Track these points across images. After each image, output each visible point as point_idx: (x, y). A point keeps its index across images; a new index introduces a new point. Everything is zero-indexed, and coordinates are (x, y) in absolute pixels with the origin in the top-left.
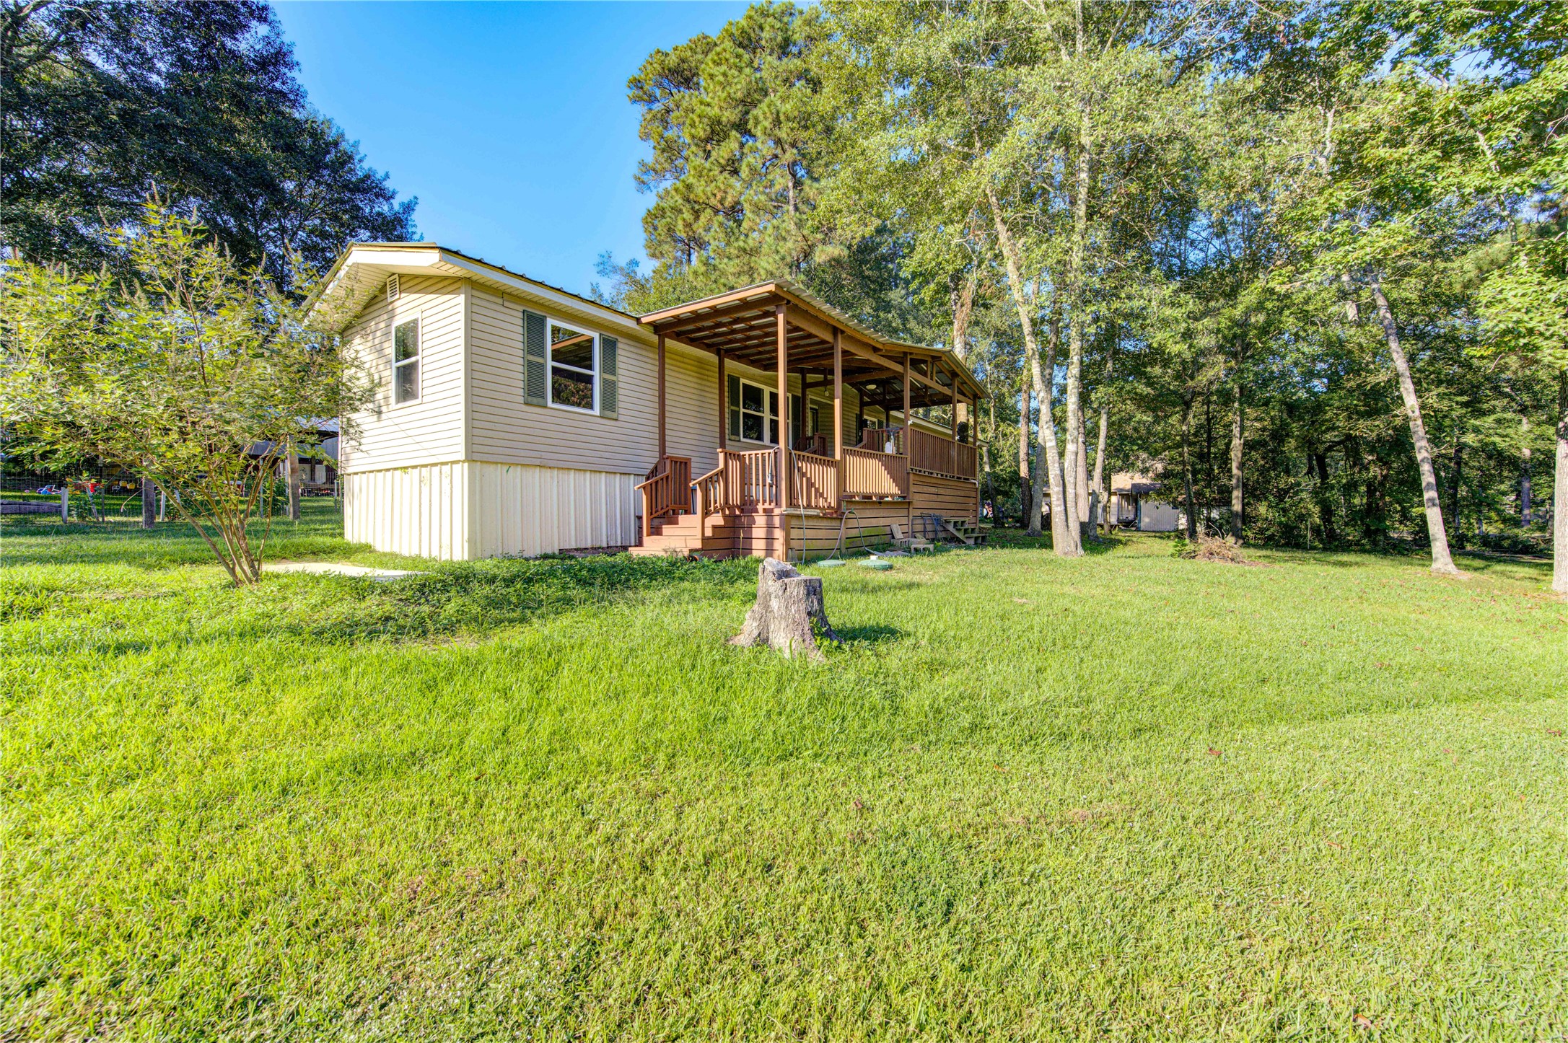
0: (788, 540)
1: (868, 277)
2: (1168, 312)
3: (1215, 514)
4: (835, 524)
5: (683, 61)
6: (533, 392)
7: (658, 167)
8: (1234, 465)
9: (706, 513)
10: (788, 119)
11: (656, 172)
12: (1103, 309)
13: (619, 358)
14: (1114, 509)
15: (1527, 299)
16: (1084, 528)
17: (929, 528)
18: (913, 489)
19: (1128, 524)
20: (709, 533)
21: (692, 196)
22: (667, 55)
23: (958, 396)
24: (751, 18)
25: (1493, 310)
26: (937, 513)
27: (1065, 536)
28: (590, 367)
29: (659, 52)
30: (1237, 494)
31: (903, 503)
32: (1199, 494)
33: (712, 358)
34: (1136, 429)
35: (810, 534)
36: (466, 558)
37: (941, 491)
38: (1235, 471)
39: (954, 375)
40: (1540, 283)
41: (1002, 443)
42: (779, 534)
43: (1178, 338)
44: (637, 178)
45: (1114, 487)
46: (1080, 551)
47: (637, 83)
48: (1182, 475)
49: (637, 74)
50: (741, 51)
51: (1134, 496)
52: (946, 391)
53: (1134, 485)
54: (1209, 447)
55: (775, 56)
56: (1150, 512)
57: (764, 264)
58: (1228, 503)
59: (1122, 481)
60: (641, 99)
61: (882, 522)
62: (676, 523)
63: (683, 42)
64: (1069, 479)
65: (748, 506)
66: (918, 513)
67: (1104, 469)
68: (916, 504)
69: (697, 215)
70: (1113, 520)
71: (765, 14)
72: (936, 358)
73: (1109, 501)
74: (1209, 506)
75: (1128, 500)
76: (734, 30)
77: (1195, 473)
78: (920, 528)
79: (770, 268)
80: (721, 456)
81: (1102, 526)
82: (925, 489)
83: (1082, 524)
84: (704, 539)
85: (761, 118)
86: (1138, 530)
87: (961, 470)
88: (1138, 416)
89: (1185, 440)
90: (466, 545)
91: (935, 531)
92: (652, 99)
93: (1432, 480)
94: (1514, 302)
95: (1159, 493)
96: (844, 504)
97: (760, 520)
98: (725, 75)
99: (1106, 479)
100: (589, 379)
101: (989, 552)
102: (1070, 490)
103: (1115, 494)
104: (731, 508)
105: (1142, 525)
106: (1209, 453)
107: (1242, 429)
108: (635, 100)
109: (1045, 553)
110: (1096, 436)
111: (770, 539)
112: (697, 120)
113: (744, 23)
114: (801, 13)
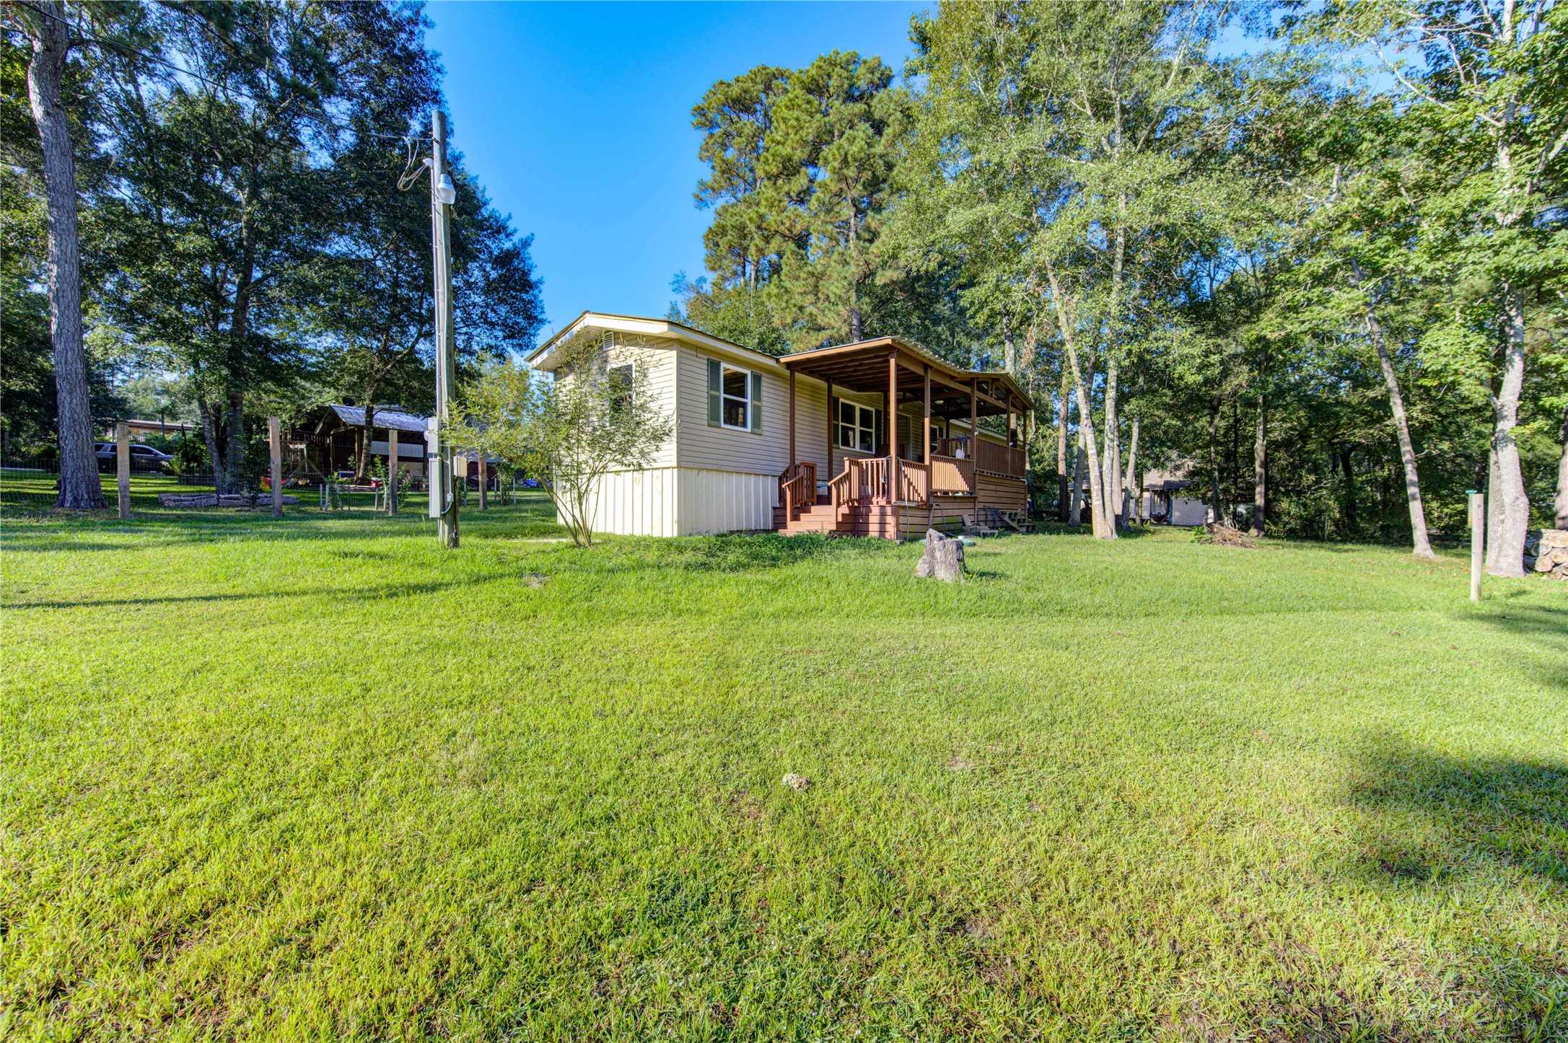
0: (897, 524)
1: (920, 294)
2: (1186, 350)
3: (1242, 509)
4: (926, 513)
5: (745, 92)
6: (713, 417)
7: (716, 186)
8: (1257, 464)
9: (839, 505)
10: (855, 160)
11: (714, 190)
12: (1135, 347)
13: (763, 389)
14: (1146, 503)
15: (1454, 348)
16: (1119, 521)
17: (990, 518)
18: (979, 486)
19: (1161, 520)
20: (840, 519)
21: (764, 225)
22: (729, 85)
23: (1011, 409)
24: (820, 67)
25: (1429, 355)
26: (996, 506)
27: (1102, 525)
28: (744, 396)
29: (722, 83)
30: (1260, 490)
31: (970, 498)
32: (1226, 491)
33: (823, 384)
34: (1165, 433)
35: (911, 520)
36: (675, 534)
37: (999, 488)
38: (1258, 469)
39: (1009, 391)
40: (1465, 336)
41: (1041, 444)
42: (890, 520)
43: (1194, 370)
44: (696, 196)
45: (1146, 483)
46: (1115, 536)
47: (700, 111)
48: (1209, 473)
49: (701, 103)
50: (811, 97)
51: (1166, 492)
52: (1001, 404)
53: (1166, 482)
54: (1236, 446)
55: (841, 100)
56: (1181, 507)
57: (833, 288)
58: (1253, 499)
59: (1154, 478)
60: (704, 125)
61: (956, 512)
62: (809, 512)
63: (744, 73)
64: (1106, 479)
65: (865, 500)
66: (981, 506)
67: (1136, 467)
68: (980, 499)
69: (767, 240)
70: (1146, 515)
71: (833, 64)
72: (995, 379)
73: (1141, 496)
74: (1235, 502)
75: (1160, 496)
76: (804, 78)
77: (1221, 472)
78: (982, 518)
79: (837, 292)
80: (847, 463)
81: (1134, 520)
82: (987, 487)
83: (1117, 517)
84: (838, 523)
85: (830, 158)
86: (1169, 524)
87: (1014, 471)
88: (1167, 422)
89: (1214, 441)
90: (676, 526)
91: (994, 521)
92: (712, 125)
93: (1415, 478)
94: (1444, 350)
95: (1188, 489)
96: (932, 499)
97: (875, 510)
98: (797, 119)
99: (1139, 477)
100: (744, 405)
101: (1041, 536)
102: (1107, 488)
103: (1147, 490)
104: (852, 501)
105: (1174, 520)
106: (1236, 452)
107: (1266, 432)
108: (699, 126)
109: (1087, 537)
110: (1130, 437)
111: (882, 523)
112: (771, 159)
113: (814, 72)
114: (865, 62)
